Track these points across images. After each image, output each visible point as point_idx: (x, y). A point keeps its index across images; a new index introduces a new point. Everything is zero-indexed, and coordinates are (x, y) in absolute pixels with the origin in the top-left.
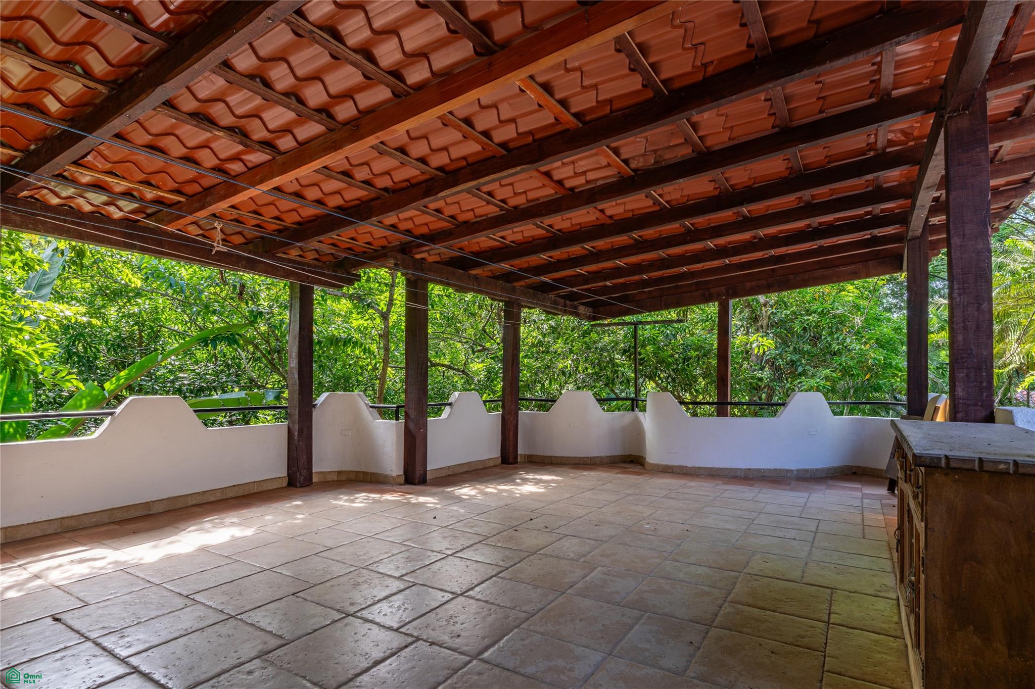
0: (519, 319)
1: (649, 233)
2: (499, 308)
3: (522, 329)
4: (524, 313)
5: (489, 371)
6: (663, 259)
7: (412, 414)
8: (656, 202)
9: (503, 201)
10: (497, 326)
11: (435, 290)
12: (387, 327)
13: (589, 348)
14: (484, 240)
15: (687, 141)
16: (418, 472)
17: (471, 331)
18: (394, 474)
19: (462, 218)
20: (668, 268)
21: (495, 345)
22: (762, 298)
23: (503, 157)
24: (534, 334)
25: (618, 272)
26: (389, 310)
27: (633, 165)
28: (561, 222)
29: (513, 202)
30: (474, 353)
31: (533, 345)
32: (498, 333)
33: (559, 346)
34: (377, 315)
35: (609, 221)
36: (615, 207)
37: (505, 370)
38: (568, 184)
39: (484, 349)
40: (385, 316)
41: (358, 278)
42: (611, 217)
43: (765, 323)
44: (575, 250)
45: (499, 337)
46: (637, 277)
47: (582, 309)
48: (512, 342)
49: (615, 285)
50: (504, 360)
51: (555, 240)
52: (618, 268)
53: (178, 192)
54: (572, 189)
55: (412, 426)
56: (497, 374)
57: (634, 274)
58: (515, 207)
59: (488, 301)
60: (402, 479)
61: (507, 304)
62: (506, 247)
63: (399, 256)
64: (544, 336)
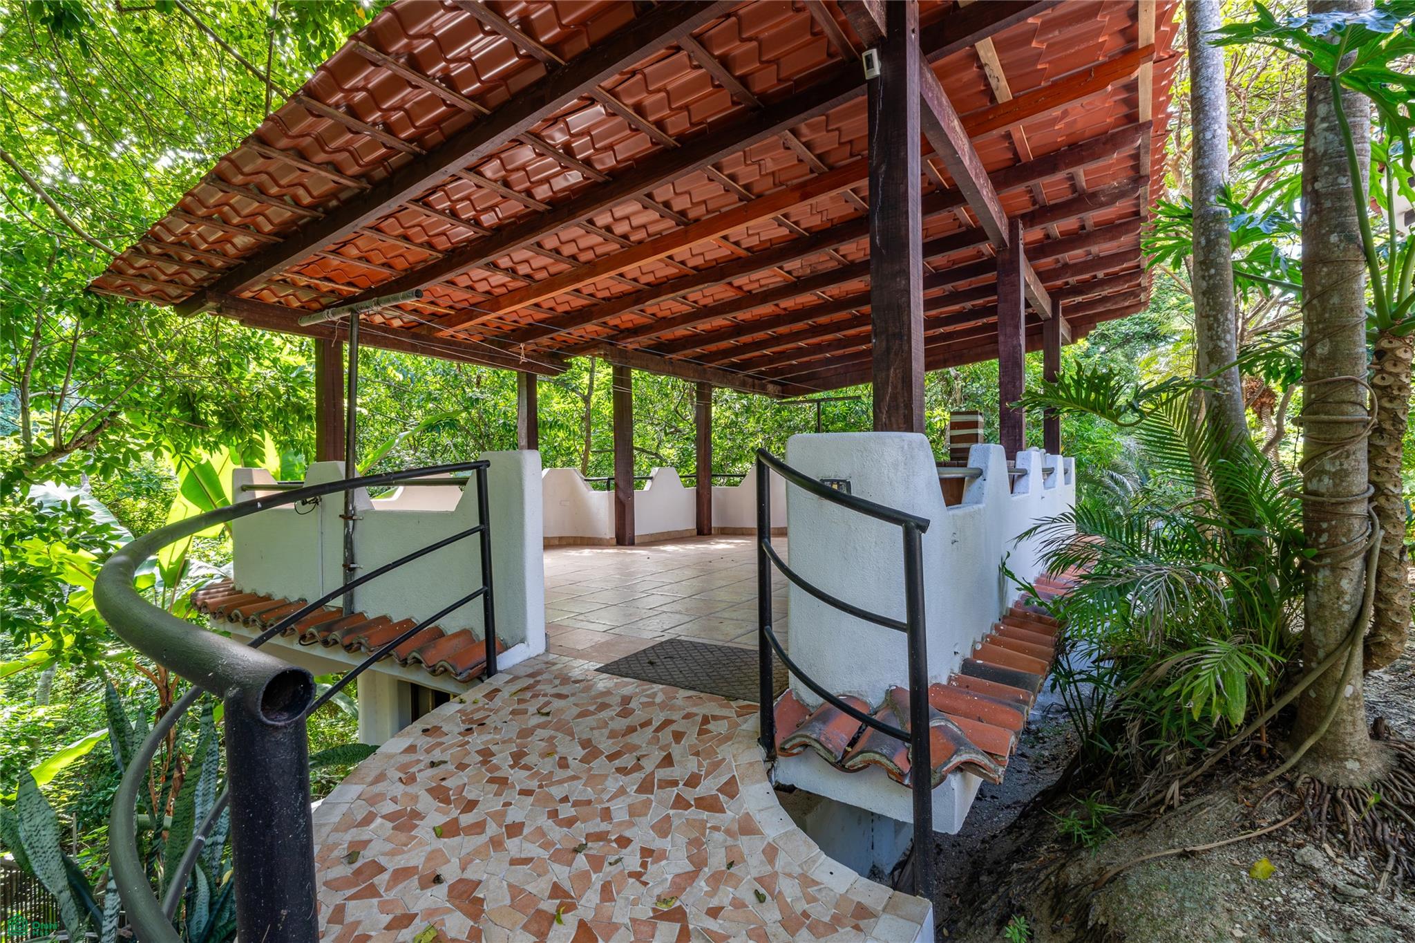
0: (710, 399)
1: (823, 320)
2: (692, 389)
3: (714, 409)
4: (716, 392)
5: (683, 451)
6: (840, 340)
7: (621, 484)
8: (819, 297)
9: (695, 302)
10: (689, 406)
11: (635, 373)
12: (588, 409)
13: (780, 426)
14: (681, 331)
15: (832, 258)
16: (628, 535)
17: (661, 413)
18: (608, 537)
19: (660, 314)
20: (845, 347)
21: (687, 425)
22: (952, 371)
23: (694, 275)
24: (727, 414)
25: (800, 352)
26: (590, 394)
27: (795, 274)
28: (744, 315)
29: (702, 302)
30: (666, 434)
31: (726, 427)
32: (690, 414)
33: (751, 425)
34: (579, 399)
35: (783, 312)
36: (788, 303)
37: (698, 449)
38: (745, 288)
39: (678, 431)
40: (586, 400)
41: (570, 365)
42: (785, 309)
43: (958, 396)
44: (760, 336)
45: (691, 418)
46: (821, 356)
47: (770, 387)
48: (704, 423)
49: (800, 363)
50: (697, 441)
51: (738, 329)
52: (800, 348)
53: (451, 307)
54: (750, 292)
55: (621, 495)
56: (690, 455)
57: (814, 353)
58: (705, 306)
59: (680, 382)
60: (614, 541)
61: (700, 385)
62: (697, 335)
63: (608, 347)
64: (736, 415)
